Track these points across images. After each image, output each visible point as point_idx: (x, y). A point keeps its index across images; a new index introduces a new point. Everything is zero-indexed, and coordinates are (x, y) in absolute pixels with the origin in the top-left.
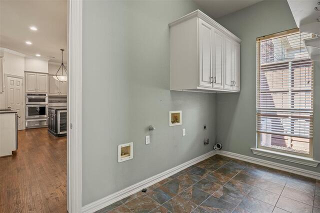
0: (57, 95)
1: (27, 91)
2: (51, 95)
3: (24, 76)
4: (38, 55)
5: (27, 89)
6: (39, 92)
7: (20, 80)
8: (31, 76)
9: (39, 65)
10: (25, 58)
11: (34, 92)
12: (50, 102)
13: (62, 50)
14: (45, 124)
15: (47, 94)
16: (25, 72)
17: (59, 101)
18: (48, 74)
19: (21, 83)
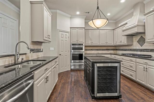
0: (90, 44)
1: (72, 42)
2: (87, 45)
3: (70, 31)
4: (78, 13)
5: (71, 40)
6: (79, 43)
7: (68, 34)
8: (74, 31)
10: (71, 18)
11: (76, 42)
12: (86, 50)
14: (83, 67)
15: (84, 44)
16: (71, 28)
18: (84, 28)
19: (68, 36)
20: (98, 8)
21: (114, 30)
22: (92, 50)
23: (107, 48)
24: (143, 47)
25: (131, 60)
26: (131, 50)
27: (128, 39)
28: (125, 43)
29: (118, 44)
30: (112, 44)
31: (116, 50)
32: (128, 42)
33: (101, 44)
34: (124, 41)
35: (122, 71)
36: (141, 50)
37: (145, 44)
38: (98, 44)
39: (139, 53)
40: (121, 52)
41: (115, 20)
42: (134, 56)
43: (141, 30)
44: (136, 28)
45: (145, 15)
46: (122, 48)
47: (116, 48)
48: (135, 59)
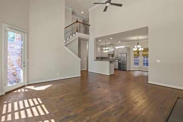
24: (113, 58)
26: (109, 59)
34: (107, 56)
44: (112, 52)
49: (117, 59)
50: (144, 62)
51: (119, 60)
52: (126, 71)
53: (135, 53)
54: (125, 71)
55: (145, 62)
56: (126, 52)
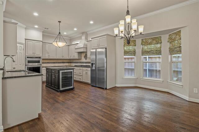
0: (47, 57)
1: (27, 55)
2: (44, 58)
3: (25, 43)
4: (36, 27)
5: (26, 53)
6: (36, 55)
7: (22, 46)
8: (30, 43)
9: (35, 35)
10: (26, 28)
11: (32, 55)
13: (60, 22)
16: (26, 39)
17: (48, 62)
18: (42, 41)
19: (22, 48)
20: (60, 33)
21: (68, 46)
22: (48, 63)
23: (63, 61)
24: (87, 61)
25: (80, 69)
26: (80, 63)
27: (78, 55)
28: (77, 57)
29: (72, 58)
30: (68, 58)
31: (71, 62)
32: (78, 56)
33: (57, 58)
34: (76, 56)
35: (75, 78)
36: (86, 63)
37: (88, 59)
38: (55, 58)
39: (85, 64)
40: (74, 64)
41: (70, 37)
42: (82, 66)
43: (85, 51)
44: (83, 49)
45: (87, 42)
46: (75, 61)
47: (70, 61)
48: (82, 68)
49: (90, 63)
50: (145, 68)
51: (92, 64)
52: (106, 89)
53: (125, 48)
54: (103, 89)
55: (147, 68)
56: (106, 46)
